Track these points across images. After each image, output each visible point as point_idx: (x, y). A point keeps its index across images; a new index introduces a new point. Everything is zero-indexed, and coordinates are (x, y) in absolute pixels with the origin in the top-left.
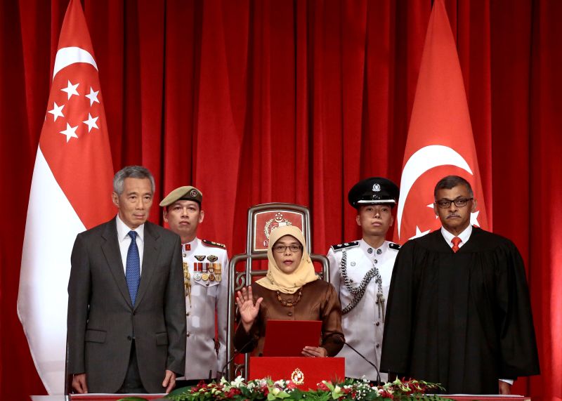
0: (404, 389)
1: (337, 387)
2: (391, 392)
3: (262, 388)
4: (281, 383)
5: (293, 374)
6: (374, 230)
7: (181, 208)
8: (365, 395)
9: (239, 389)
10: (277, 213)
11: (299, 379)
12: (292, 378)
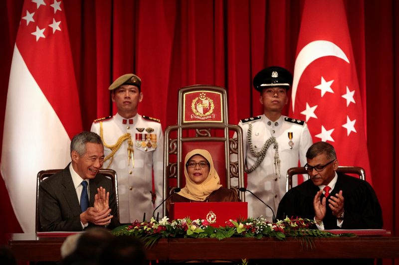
0: (292, 225)
1: (240, 224)
2: (282, 227)
3: (183, 225)
4: (197, 221)
5: (207, 216)
6: (274, 107)
7: (125, 91)
8: (262, 230)
9: (165, 227)
10: (201, 93)
11: (212, 219)
12: (207, 218)
